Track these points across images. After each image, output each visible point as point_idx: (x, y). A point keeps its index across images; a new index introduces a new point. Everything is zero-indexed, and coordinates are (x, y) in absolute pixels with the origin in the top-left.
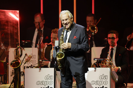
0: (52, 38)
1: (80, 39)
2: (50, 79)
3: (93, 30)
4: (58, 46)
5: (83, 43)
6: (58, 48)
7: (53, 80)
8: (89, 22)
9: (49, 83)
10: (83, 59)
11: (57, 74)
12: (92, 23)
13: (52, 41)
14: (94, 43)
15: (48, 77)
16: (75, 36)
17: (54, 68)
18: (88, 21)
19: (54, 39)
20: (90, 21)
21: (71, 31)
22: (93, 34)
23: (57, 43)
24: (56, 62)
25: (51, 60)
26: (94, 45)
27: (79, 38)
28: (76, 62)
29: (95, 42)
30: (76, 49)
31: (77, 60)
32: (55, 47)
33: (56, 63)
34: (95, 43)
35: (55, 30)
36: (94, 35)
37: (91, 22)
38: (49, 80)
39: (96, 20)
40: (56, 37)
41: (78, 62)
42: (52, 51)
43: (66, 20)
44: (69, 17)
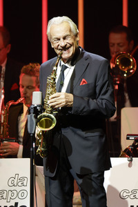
0: (23, 87)
1: (95, 87)
2: (20, 184)
3: (125, 67)
4: (39, 106)
7: (28, 188)
8: (116, 45)
9: (18, 195)
10: (101, 137)
11: (38, 172)
12: (122, 49)
14: (127, 97)
15: (16, 181)
16: (83, 80)
17: (29, 159)
18: (114, 44)
19: (28, 90)
20: (118, 44)
21: (73, 68)
22: (125, 75)
24: (34, 144)
25: (21, 140)
32: (32, 106)
33: (34, 146)
35: (29, 67)
36: (128, 78)
37: (121, 46)
38: (18, 189)
39: (132, 42)
40: (34, 85)
42: (24, 118)
43: (64, 38)
44: (70, 31)
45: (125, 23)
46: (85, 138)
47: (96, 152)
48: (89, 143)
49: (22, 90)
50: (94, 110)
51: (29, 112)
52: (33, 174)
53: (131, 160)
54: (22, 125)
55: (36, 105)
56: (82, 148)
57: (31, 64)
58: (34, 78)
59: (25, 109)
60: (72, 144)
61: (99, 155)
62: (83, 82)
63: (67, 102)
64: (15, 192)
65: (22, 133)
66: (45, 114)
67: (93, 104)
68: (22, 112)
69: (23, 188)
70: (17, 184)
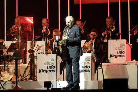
19: (55, 36)
20: (79, 24)
42: (54, 43)
43: (68, 22)
44: (71, 21)
45: (80, 18)
46: (73, 48)
47: (76, 52)
48: (74, 50)
49: (53, 36)
51: (55, 42)
54: (53, 45)
55: (57, 40)
56: (72, 51)
59: (54, 41)
60: (69, 50)
61: (77, 52)
62: (72, 33)
63: (67, 38)
64: (52, 63)
65: (53, 47)
66: (61, 41)
67: (75, 39)
68: (53, 42)
69: (54, 61)
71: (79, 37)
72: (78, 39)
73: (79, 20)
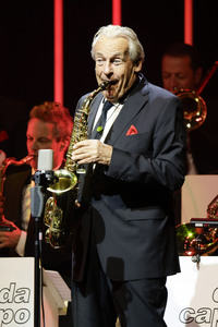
0: (32, 139)
2: (17, 299)
3: (189, 112)
4: (47, 172)
5: (160, 156)
6: (52, 179)
7: (31, 306)
8: (173, 76)
9: (14, 316)
11: (46, 280)
12: (183, 82)
13: (30, 150)
14: (191, 161)
15: (11, 294)
17: (33, 259)
18: (170, 75)
19: (39, 144)
20: (177, 75)
21: (121, 106)
23: (45, 160)
24: (40, 234)
26: (192, 169)
27: (148, 135)
28: (127, 229)
29: (194, 157)
30: (128, 169)
31: (128, 223)
32: (38, 173)
33: (40, 238)
34: (194, 162)
35: (43, 108)
38: (15, 307)
39: (200, 71)
41: (133, 231)
45: (188, 40)
50: (145, 174)
52: (39, 284)
53: (198, 261)
55: (43, 172)
57: (46, 104)
58: (49, 126)
62: (132, 131)
64: (10, 312)
67: (145, 164)
69: (23, 305)
70: (13, 299)
71: (170, 156)
72: (164, 164)
73: (182, 50)
